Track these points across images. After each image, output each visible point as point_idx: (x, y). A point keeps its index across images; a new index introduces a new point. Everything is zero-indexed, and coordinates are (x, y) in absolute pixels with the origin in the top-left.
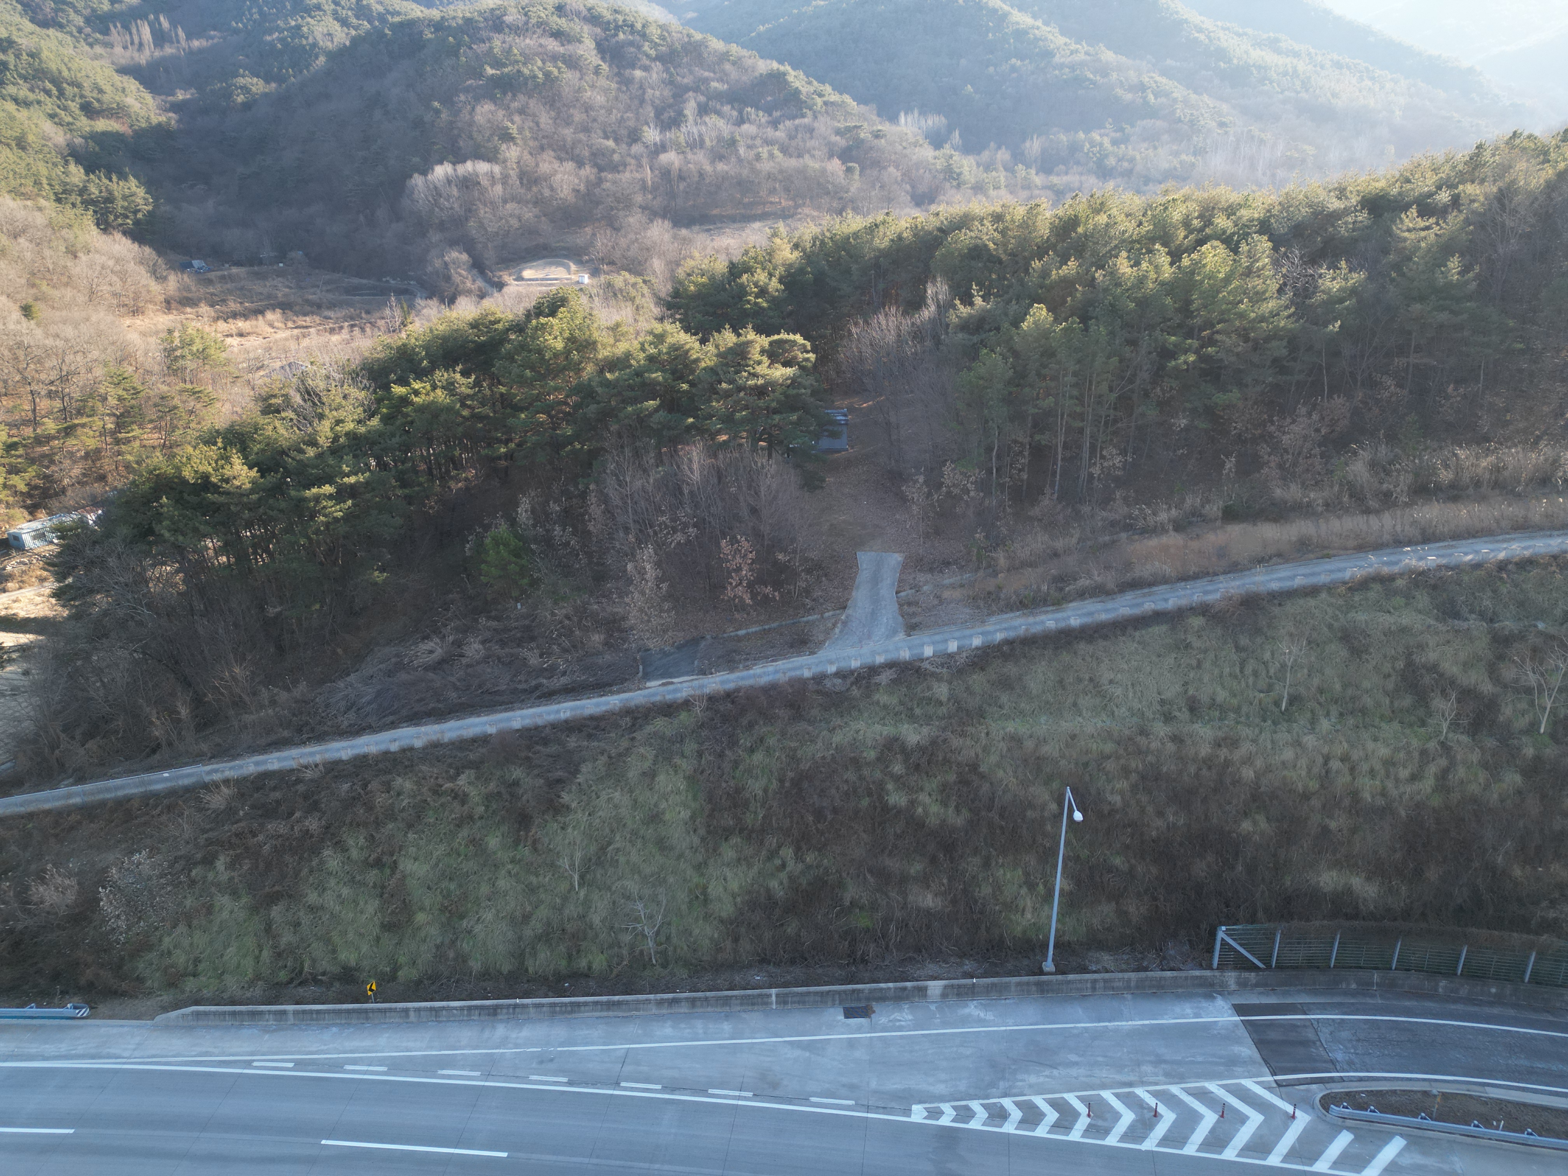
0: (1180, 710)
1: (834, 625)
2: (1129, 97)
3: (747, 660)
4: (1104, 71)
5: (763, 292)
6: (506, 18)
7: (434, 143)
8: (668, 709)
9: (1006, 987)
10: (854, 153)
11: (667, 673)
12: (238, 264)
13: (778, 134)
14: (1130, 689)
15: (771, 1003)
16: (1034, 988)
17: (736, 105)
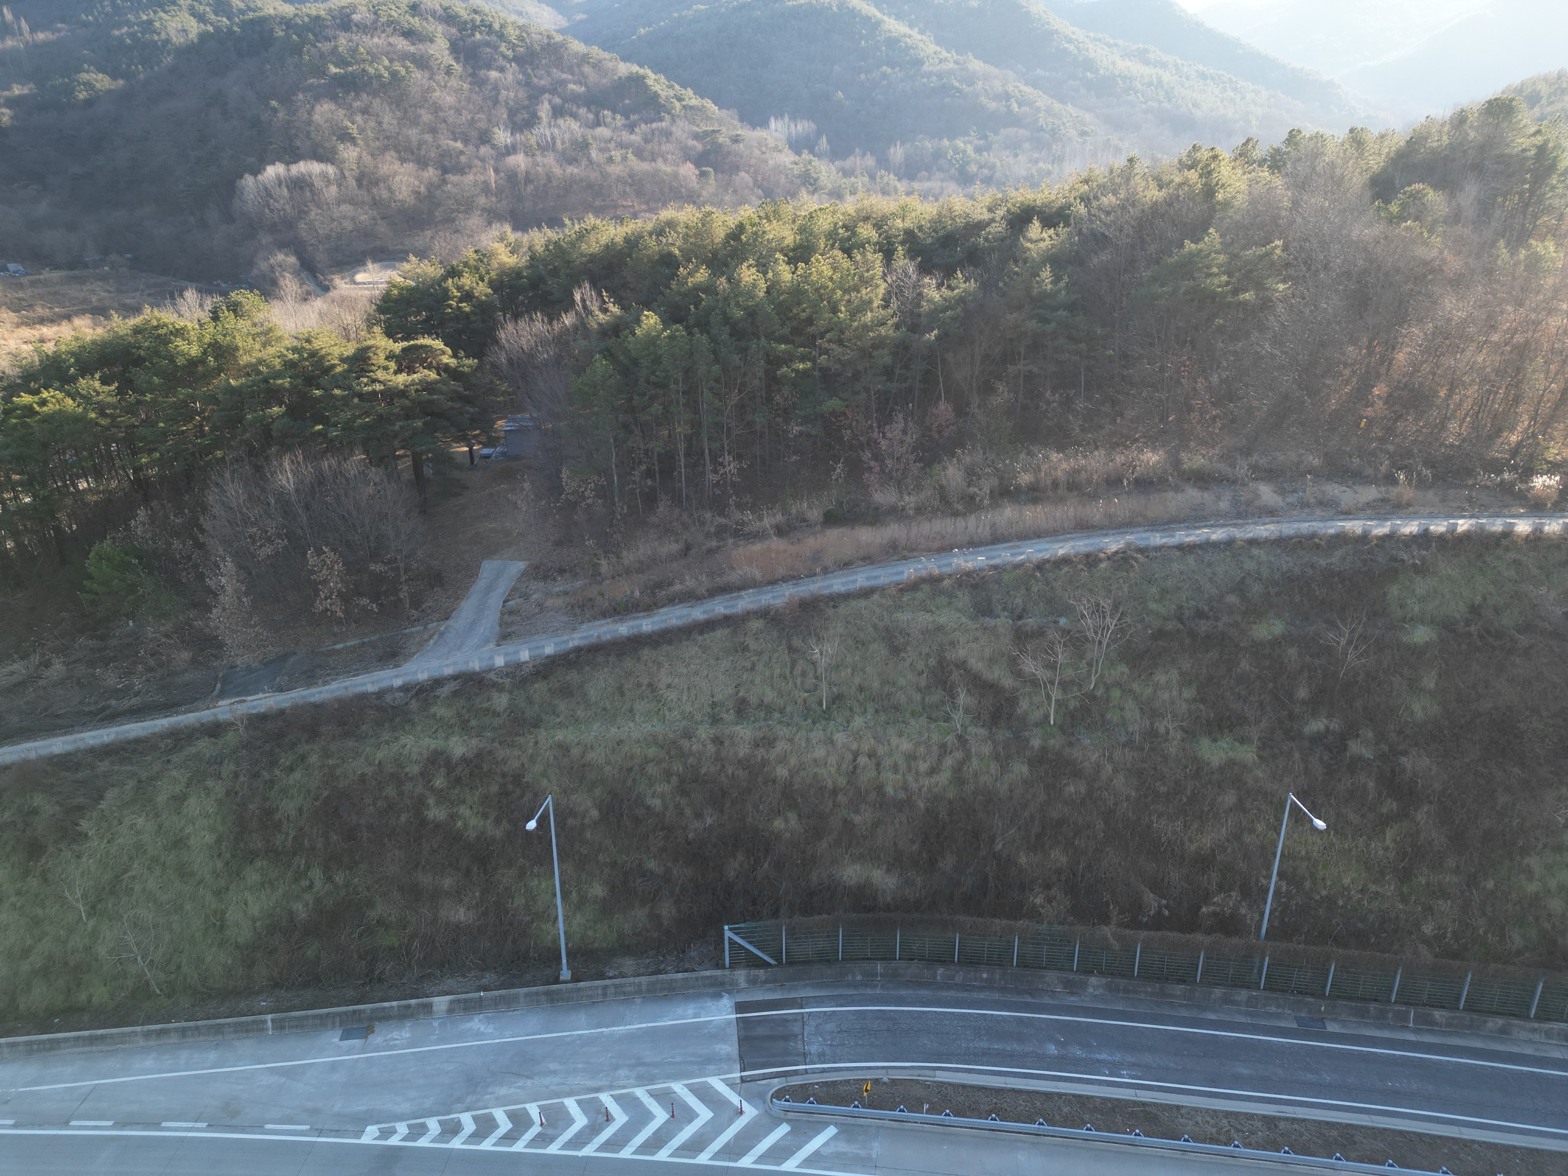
0: (728, 711)
1: (431, 637)
2: (993, 105)
3: (329, 675)
4: (970, 80)
5: (468, 296)
6: (354, 16)
7: (271, 143)
8: (215, 730)
9: (515, 999)
10: (712, 157)
11: (245, 690)
12: (57, 267)
13: (633, 137)
14: (686, 693)
15: (267, 1029)
16: (543, 998)
17: (593, 108)
